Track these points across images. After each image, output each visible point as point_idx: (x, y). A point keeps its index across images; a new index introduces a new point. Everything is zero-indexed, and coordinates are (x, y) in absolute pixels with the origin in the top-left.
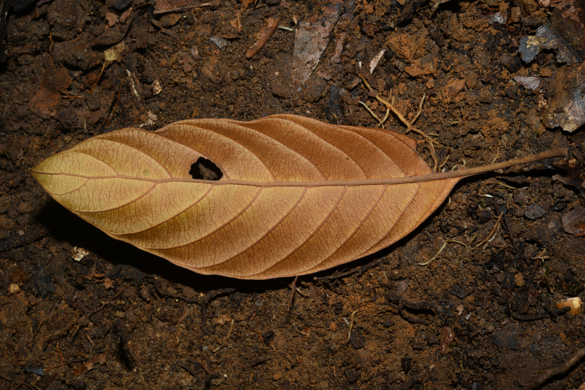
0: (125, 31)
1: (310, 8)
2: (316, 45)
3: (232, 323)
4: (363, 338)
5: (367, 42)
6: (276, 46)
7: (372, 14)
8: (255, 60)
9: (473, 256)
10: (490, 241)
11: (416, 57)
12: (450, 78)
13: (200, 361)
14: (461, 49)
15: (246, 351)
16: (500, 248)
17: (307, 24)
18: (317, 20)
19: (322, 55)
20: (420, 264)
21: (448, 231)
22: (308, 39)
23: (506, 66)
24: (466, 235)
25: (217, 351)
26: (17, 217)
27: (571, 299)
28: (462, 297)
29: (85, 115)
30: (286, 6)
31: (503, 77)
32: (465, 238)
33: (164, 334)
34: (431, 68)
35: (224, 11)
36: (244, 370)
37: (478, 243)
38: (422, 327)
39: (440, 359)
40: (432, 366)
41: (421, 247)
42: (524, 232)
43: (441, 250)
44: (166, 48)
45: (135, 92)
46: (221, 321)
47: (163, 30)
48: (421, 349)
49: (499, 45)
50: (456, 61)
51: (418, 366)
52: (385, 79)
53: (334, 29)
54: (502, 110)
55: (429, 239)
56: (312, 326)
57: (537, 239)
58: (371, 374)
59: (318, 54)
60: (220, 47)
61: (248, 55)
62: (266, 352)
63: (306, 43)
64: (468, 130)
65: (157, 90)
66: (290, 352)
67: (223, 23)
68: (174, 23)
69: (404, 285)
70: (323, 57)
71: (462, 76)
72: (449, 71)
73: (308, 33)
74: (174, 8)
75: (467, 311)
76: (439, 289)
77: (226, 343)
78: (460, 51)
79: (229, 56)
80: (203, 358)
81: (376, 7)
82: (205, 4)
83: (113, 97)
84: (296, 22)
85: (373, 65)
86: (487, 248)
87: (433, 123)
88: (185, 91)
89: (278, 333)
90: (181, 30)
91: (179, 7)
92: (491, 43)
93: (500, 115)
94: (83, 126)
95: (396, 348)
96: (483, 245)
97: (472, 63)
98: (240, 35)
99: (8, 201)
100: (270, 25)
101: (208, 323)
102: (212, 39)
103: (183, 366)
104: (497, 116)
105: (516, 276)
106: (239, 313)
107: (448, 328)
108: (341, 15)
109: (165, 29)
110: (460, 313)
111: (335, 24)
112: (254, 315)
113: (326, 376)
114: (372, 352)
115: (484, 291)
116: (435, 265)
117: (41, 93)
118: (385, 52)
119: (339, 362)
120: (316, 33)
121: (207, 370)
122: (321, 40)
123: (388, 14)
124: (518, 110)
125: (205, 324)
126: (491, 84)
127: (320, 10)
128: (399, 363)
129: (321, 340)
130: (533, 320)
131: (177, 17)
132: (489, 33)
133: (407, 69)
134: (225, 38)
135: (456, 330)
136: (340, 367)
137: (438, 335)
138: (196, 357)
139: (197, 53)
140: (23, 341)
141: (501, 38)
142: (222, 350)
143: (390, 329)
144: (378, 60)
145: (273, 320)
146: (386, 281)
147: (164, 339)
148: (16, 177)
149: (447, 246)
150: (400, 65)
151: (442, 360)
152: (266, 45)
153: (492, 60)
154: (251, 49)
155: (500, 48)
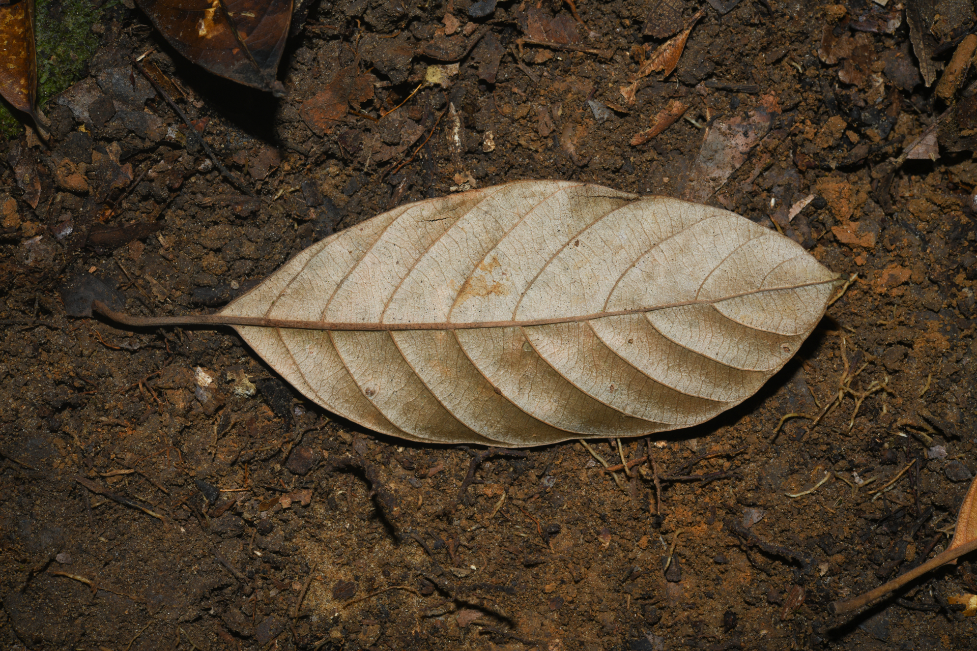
0: (469, 48)
1: (733, 107)
2: (728, 158)
3: (503, 498)
4: (681, 569)
5: (791, 176)
6: (673, 141)
7: (811, 141)
8: (638, 151)
9: (858, 504)
10: (886, 490)
11: (853, 218)
12: (892, 261)
13: (444, 539)
14: (913, 227)
15: (511, 542)
16: (897, 504)
17: (724, 126)
18: (739, 126)
19: (732, 174)
20: (787, 494)
21: (837, 461)
22: (720, 147)
23: (965, 269)
24: (855, 474)
25: (472, 531)
26: (235, 260)
27: (969, 595)
28: (830, 553)
29: (372, 147)
30: (703, 92)
31: (957, 282)
32: (853, 476)
33: (401, 487)
34: (870, 239)
35: (616, 69)
36: (502, 566)
37: (870, 490)
38: (763, 576)
39: (776, 624)
40: (764, 632)
41: (792, 472)
42: (934, 493)
43: (821, 483)
44: (516, 90)
45: (456, 138)
46: (489, 492)
47: (521, 66)
48: (754, 605)
49: (966, 239)
50: (905, 242)
51: (744, 626)
52: (803, 234)
53: (758, 145)
54: (946, 325)
55: (806, 464)
56: (615, 533)
57: (950, 507)
58: (677, 619)
59: (728, 172)
60: (597, 117)
61: (634, 141)
62: (540, 551)
63: (716, 152)
64: (899, 339)
65: (489, 147)
66: (575, 560)
67: (610, 85)
68: (540, 61)
69: (757, 515)
70: (733, 178)
71: (906, 263)
72: (891, 251)
73: (722, 138)
74: (550, 41)
75: (831, 573)
76: (803, 535)
77: (486, 523)
78: (911, 230)
79: (605, 134)
80: (451, 536)
81: (819, 135)
82: (592, 51)
83: (420, 133)
84: (709, 118)
85: (796, 210)
86: (879, 499)
87: (852, 314)
88: (527, 161)
89: (564, 531)
90: (545, 74)
91: (557, 43)
92: (956, 233)
93: (944, 332)
94: (365, 161)
95: (720, 594)
96: (875, 494)
97: (924, 250)
98: (629, 110)
99: (227, 234)
100: (675, 110)
101: (470, 489)
102: (591, 103)
103: (417, 538)
104: (938, 331)
105: (909, 546)
106: (516, 488)
107: (798, 588)
108: (771, 129)
109: (524, 65)
110: (822, 574)
111: (762, 138)
112: (537, 496)
113: (616, 605)
114: (687, 590)
115: (859, 552)
116: (806, 502)
117: (323, 97)
118: (815, 199)
119: (637, 592)
120: (733, 142)
121: (452, 553)
122: (738, 155)
123: (831, 148)
124: (966, 332)
125: (466, 490)
126: (939, 286)
127: (746, 113)
128: (719, 615)
129: (621, 555)
130: (913, 609)
131: (548, 54)
132: (956, 219)
133: (835, 230)
134: (609, 108)
135: (809, 592)
136: (637, 599)
137: (782, 592)
138: (441, 530)
139: (560, 113)
140: (197, 440)
141: (971, 230)
142: (477, 532)
143: (721, 568)
144: (803, 206)
145: (562, 510)
146: (732, 502)
147: (401, 493)
148: (247, 202)
149: (829, 480)
150: (830, 221)
151: (778, 627)
152: (660, 136)
153: (950, 255)
154: (641, 135)
155: (966, 244)
